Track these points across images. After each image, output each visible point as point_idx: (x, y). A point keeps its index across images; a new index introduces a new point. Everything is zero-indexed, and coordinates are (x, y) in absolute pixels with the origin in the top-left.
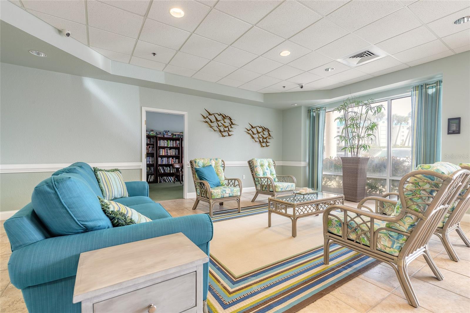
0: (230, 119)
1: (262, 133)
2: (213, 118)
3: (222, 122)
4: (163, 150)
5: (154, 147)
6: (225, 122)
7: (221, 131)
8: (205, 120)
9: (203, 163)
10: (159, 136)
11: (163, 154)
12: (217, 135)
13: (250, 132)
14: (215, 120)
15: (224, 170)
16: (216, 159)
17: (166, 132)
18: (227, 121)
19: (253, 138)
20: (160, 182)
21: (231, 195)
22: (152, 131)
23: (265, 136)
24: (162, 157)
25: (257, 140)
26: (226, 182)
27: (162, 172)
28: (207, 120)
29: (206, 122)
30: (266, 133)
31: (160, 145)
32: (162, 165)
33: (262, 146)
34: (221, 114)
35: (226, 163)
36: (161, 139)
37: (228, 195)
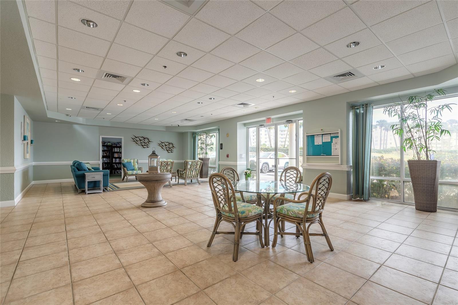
0: (148, 139)
1: (168, 146)
2: (138, 139)
3: (143, 141)
4: (116, 154)
5: (110, 152)
6: (145, 141)
7: (142, 145)
8: (133, 140)
9: (127, 161)
10: (114, 145)
11: (117, 156)
12: (141, 147)
13: (161, 145)
14: (139, 140)
15: (138, 164)
16: (134, 159)
17: (118, 143)
18: (146, 141)
19: (162, 148)
20: (115, 173)
21: (136, 173)
22: (109, 142)
23: (170, 147)
24: (116, 158)
25: (165, 149)
26: (138, 169)
27: (116, 167)
28: (135, 140)
29: (134, 141)
30: (171, 146)
31: (114, 151)
32: (116, 163)
33: (168, 152)
34: (142, 137)
35: (139, 161)
36: (115, 147)
37: (135, 173)
